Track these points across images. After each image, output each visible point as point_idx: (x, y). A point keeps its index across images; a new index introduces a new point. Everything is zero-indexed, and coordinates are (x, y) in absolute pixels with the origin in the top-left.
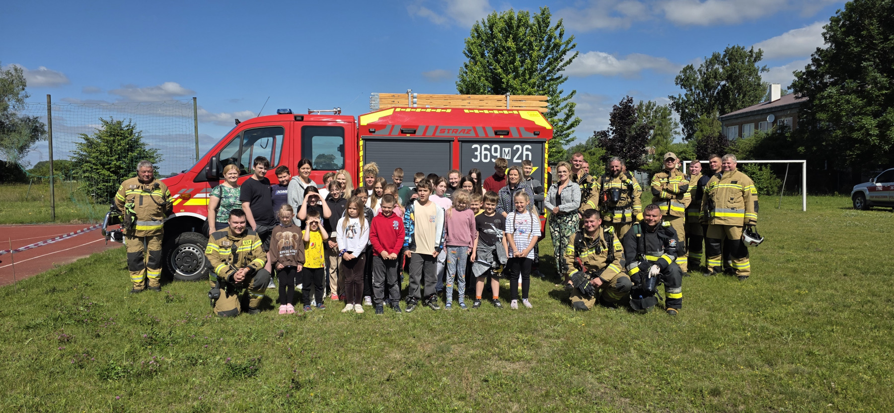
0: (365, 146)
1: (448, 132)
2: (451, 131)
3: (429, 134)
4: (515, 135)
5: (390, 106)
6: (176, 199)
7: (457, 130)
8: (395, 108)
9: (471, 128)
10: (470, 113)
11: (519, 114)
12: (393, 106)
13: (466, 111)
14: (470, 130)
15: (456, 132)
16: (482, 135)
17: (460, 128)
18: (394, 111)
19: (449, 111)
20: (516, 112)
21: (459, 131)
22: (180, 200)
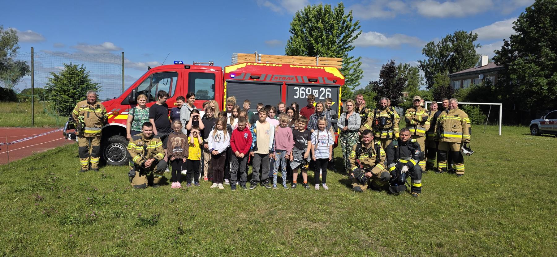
0: (228, 86)
1: (280, 79)
2: (281, 78)
3: (268, 80)
4: (321, 81)
5: (244, 61)
6: (110, 115)
7: (285, 78)
8: (247, 63)
9: (293, 76)
10: (294, 67)
11: (324, 69)
12: (246, 61)
13: (291, 66)
14: (293, 78)
15: (284, 79)
16: (300, 81)
17: (287, 76)
18: (247, 65)
19: (280, 66)
20: (322, 68)
21: (286, 79)
22: (112, 115)
